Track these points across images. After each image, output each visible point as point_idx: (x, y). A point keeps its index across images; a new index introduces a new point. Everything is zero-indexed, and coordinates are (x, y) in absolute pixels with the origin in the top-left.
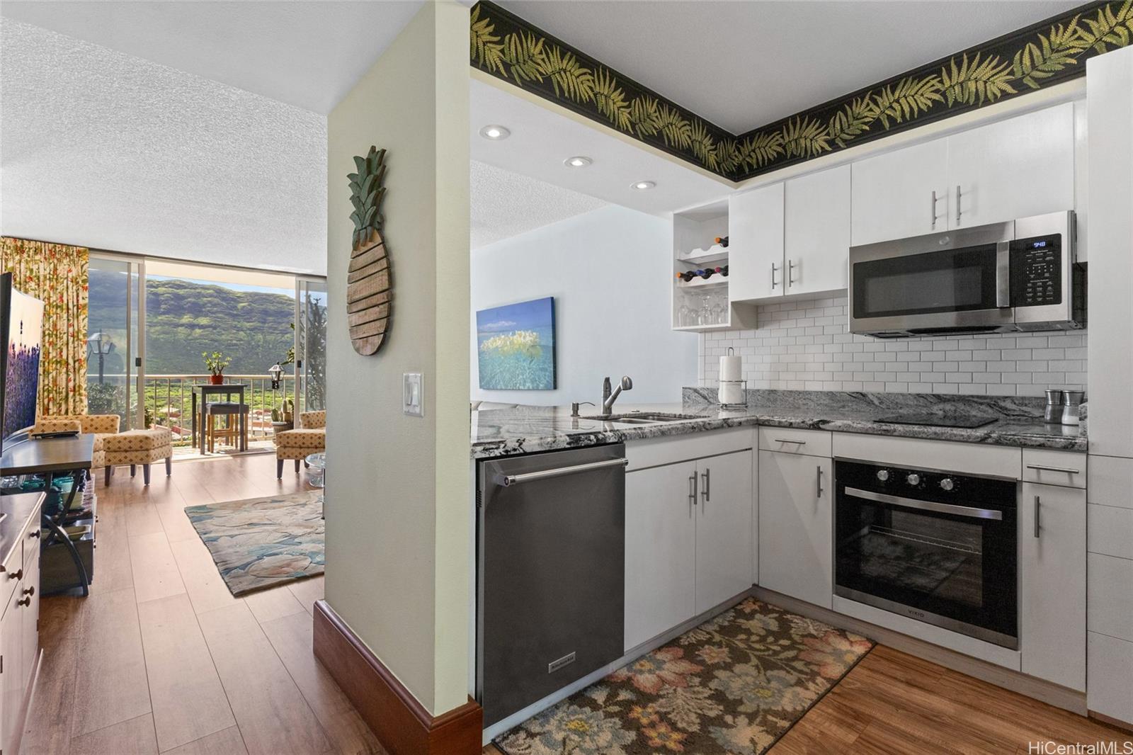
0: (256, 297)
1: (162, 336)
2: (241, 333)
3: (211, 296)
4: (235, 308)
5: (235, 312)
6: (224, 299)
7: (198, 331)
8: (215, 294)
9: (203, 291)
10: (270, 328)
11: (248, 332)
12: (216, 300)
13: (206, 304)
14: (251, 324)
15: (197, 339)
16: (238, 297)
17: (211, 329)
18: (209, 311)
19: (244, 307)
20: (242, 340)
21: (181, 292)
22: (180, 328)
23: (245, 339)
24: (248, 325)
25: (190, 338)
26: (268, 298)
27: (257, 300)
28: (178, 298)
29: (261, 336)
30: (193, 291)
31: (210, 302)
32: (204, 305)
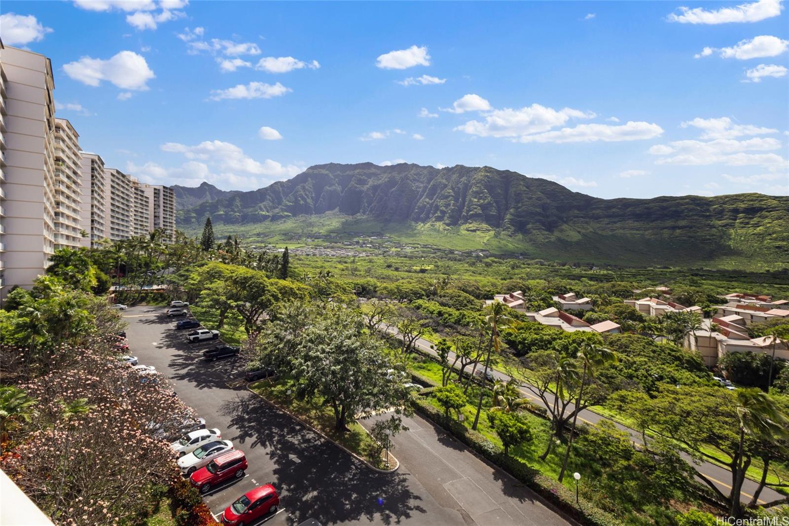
0: (727, 199)
1: (652, 237)
2: (714, 229)
3: (687, 204)
4: (708, 210)
5: (708, 214)
6: (698, 205)
7: (678, 231)
8: (691, 202)
9: (681, 201)
10: (741, 223)
11: (720, 228)
12: (692, 206)
13: (684, 210)
14: (723, 221)
15: (677, 237)
16: (711, 201)
17: (688, 229)
18: (686, 216)
19: (716, 208)
20: (714, 235)
21: (665, 204)
22: (665, 230)
23: (717, 234)
24: (720, 223)
25: (672, 236)
26: (738, 198)
27: (727, 201)
28: (664, 208)
29: (732, 231)
30: (674, 202)
31: (686, 208)
32: (682, 212)
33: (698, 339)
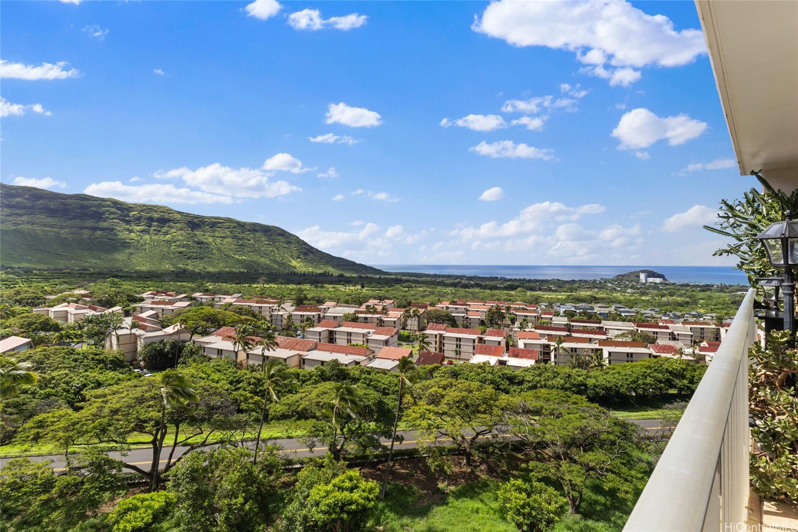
0: (144, 208)
1: (70, 236)
2: (133, 234)
3: (109, 206)
4: (128, 216)
5: (128, 219)
6: (119, 209)
7: (99, 232)
8: (112, 205)
9: (102, 203)
10: (155, 230)
11: (138, 233)
12: (113, 210)
13: (105, 212)
14: (140, 227)
15: (98, 238)
16: (131, 207)
17: (109, 231)
18: (107, 218)
19: (134, 215)
20: (133, 239)
21: (85, 203)
22: (84, 230)
23: (136, 238)
24: (138, 228)
25: (92, 238)
26: (153, 208)
27: (145, 209)
28: (83, 207)
29: (148, 237)
30: (94, 202)
31: (108, 211)
32: (103, 213)
33: (120, 337)
